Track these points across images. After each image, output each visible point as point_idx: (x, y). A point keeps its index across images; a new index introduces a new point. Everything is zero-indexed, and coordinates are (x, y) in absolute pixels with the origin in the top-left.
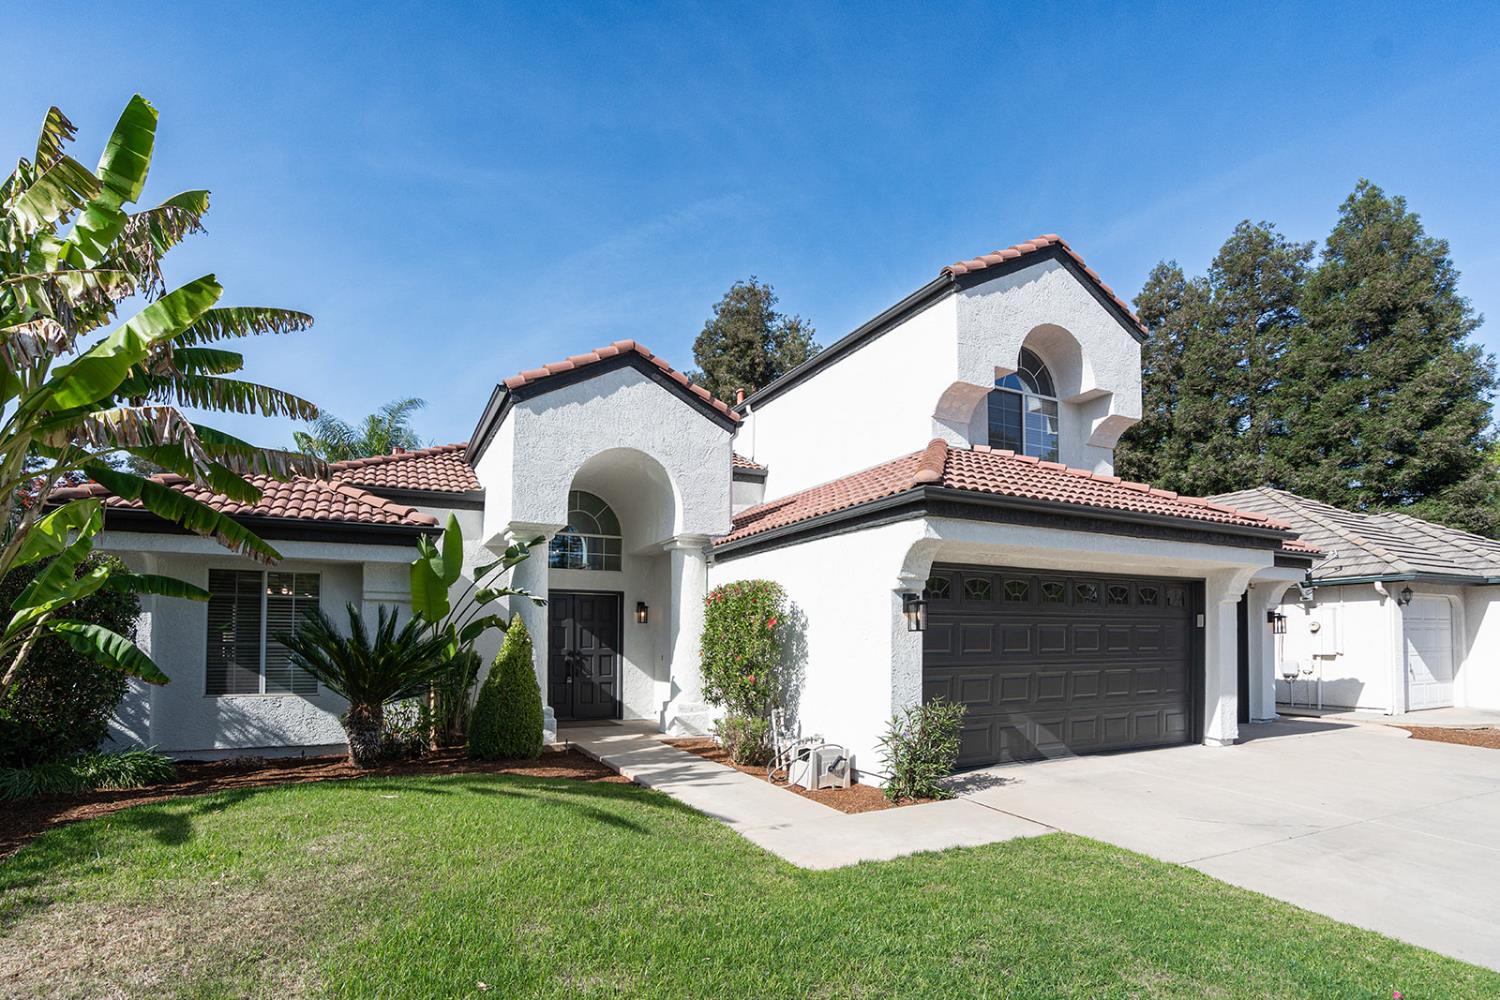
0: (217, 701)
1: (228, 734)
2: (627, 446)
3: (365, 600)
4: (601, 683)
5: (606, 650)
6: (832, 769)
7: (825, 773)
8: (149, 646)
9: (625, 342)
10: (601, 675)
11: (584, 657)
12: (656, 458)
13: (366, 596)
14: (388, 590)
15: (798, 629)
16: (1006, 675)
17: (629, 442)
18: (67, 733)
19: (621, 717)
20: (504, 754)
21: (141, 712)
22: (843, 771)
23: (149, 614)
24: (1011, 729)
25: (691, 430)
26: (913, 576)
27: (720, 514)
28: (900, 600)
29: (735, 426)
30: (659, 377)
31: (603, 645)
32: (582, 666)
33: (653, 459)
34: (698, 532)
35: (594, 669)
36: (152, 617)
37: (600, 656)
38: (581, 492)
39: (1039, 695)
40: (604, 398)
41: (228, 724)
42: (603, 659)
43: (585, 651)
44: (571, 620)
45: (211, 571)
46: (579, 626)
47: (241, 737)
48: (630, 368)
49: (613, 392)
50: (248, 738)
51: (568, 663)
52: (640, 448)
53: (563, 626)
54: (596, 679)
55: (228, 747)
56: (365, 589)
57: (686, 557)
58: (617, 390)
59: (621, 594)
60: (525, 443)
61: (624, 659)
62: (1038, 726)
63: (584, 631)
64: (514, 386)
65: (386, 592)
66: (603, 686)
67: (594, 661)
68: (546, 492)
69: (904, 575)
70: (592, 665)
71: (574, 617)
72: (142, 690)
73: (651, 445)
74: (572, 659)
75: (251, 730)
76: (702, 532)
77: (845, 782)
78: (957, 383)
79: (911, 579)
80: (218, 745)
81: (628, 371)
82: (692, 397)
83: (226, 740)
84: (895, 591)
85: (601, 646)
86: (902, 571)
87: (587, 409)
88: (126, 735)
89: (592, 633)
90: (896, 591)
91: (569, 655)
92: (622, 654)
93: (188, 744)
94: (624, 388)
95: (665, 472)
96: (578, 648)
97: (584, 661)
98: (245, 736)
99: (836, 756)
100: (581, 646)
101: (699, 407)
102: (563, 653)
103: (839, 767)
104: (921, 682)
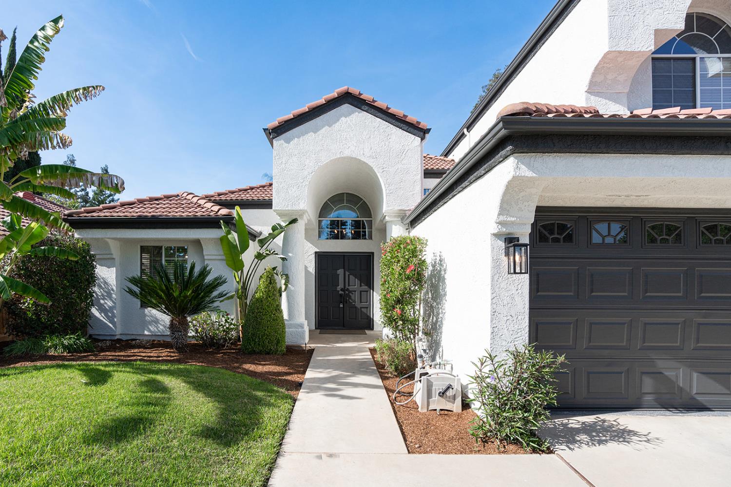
0: (145, 311)
1: (150, 327)
2: (345, 155)
3: (206, 259)
4: (361, 308)
5: (365, 288)
6: (442, 394)
7: (435, 397)
8: (115, 283)
9: (342, 89)
10: (361, 302)
11: (350, 292)
12: (365, 161)
13: (206, 258)
14: (216, 254)
15: (443, 273)
16: (647, 320)
17: (347, 153)
18: (58, 324)
19: (372, 329)
20: (254, 351)
21: (114, 316)
22: (454, 397)
23: (115, 268)
24: (657, 375)
25: (390, 140)
26: (513, 219)
27: (413, 194)
28: (501, 244)
29: (424, 133)
30: (367, 108)
31: (362, 284)
32: (350, 297)
33: (364, 163)
34: (397, 208)
35: (357, 299)
36: (116, 270)
37: (361, 292)
38: (346, 193)
39: (698, 341)
40: (330, 127)
41: (150, 323)
42: (362, 293)
43: (351, 288)
44: (343, 270)
45: (141, 247)
46: (347, 273)
47: (157, 330)
48: (347, 105)
49: (335, 122)
50: (158, 330)
51: (341, 295)
52: (354, 156)
53: (338, 273)
54: (358, 305)
55: (150, 334)
56: (204, 254)
57: (394, 226)
58: (338, 120)
59: (373, 253)
60: (280, 162)
61: (374, 293)
62: (695, 375)
63: (350, 276)
64: (272, 127)
65: (215, 255)
66: (362, 309)
67: (357, 294)
68: (294, 190)
69: (502, 218)
70: (356, 297)
71: (344, 268)
72: (113, 305)
73: (362, 153)
74: (343, 293)
75: (159, 325)
76: (400, 208)
77: (457, 407)
78: (608, 53)
79: (513, 223)
80: (146, 333)
81: (346, 107)
82: (391, 118)
83: (150, 330)
84: (495, 235)
85: (361, 286)
86: (499, 214)
87: (318, 135)
88: (108, 325)
89: (356, 278)
90: (497, 236)
91: (341, 290)
92: (373, 290)
93: (134, 331)
94: (343, 119)
95: (373, 170)
96: (347, 287)
97: (350, 294)
98: (158, 329)
99: (447, 384)
100: (349, 286)
101: (397, 123)
102: (338, 290)
103: (450, 393)
104: (527, 324)
